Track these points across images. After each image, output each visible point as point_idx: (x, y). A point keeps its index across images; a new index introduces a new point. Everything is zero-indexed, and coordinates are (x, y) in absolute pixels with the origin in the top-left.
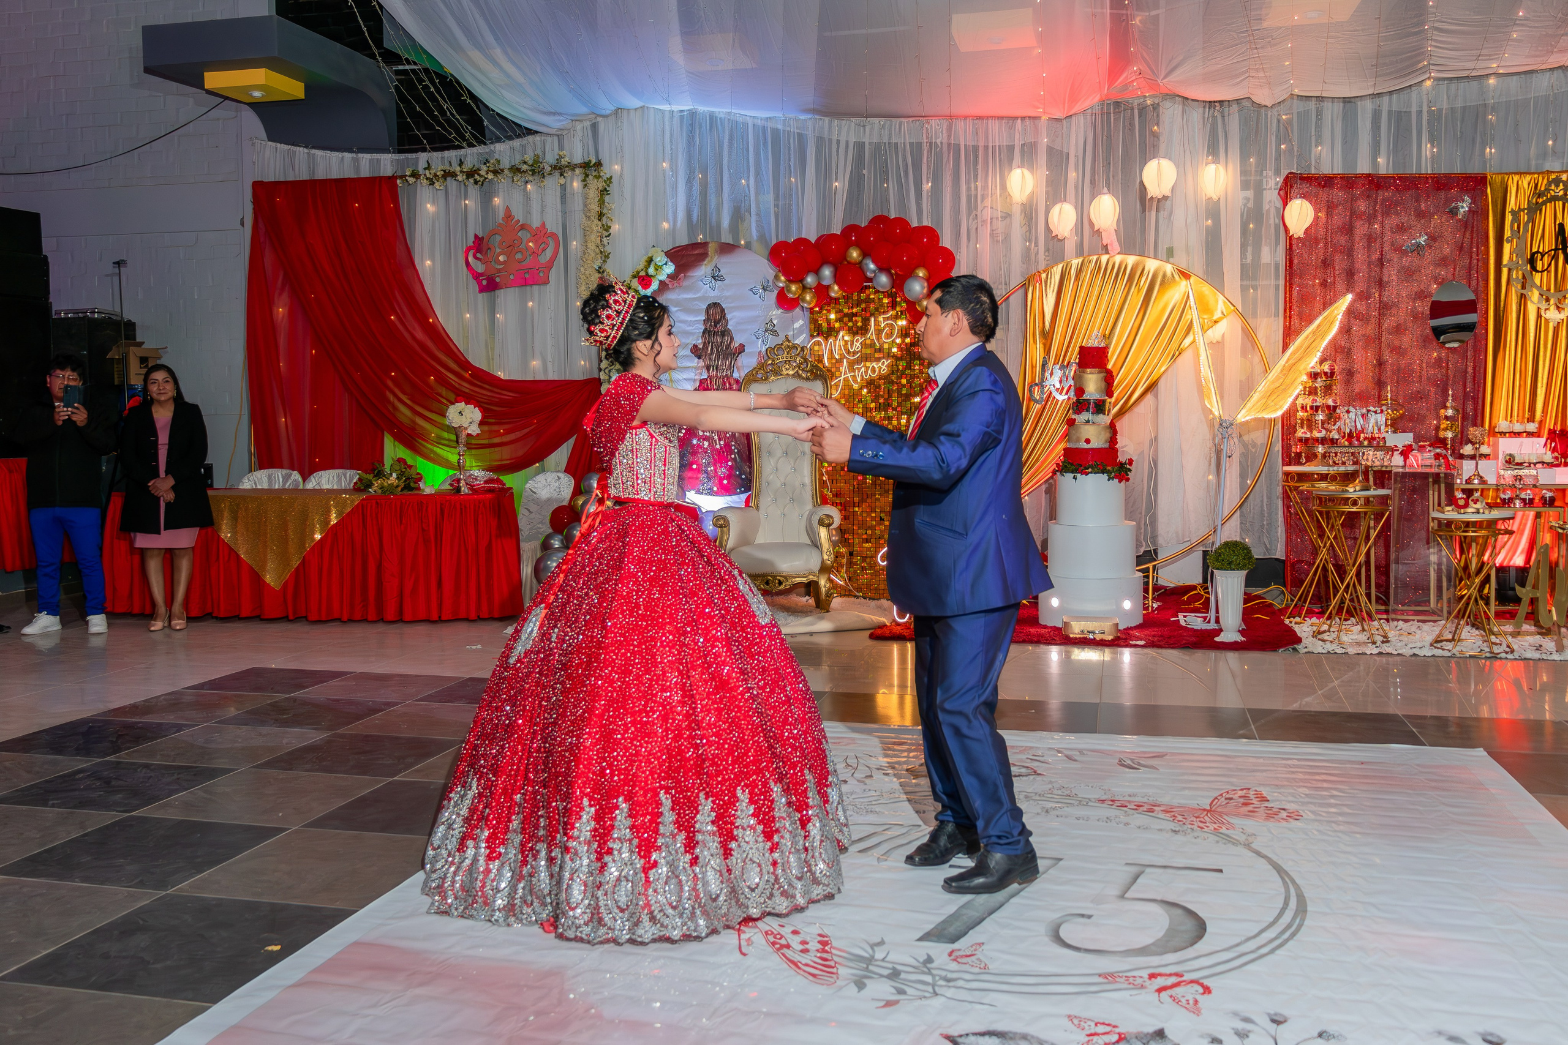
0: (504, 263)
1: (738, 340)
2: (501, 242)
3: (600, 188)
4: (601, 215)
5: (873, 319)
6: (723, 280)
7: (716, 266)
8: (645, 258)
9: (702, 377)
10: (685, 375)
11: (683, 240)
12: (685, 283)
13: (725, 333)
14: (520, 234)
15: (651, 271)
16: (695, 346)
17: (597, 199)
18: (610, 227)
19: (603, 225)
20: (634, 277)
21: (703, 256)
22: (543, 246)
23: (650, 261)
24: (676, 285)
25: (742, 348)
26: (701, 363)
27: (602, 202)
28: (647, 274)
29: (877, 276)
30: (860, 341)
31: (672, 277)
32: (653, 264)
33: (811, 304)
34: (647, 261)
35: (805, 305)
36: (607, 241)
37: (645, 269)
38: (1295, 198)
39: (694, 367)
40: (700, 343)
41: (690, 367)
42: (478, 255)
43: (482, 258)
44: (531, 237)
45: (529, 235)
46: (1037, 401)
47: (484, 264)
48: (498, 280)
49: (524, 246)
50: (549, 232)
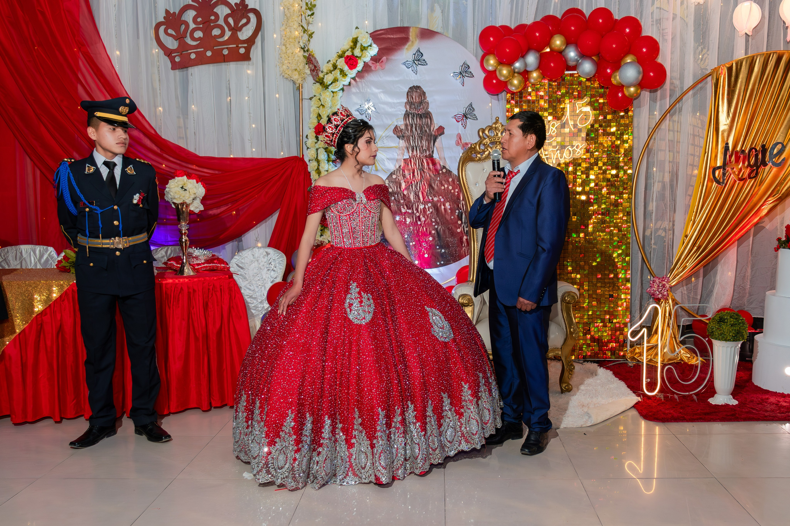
0: (199, 39)
1: (437, 122)
2: (195, 20)
5: (568, 106)
6: (425, 63)
7: (418, 51)
8: (351, 39)
9: (405, 157)
10: (389, 155)
11: (384, 25)
12: (388, 66)
13: (426, 115)
15: (357, 52)
16: (396, 127)
18: (315, 6)
19: (307, 4)
20: (340, 57)
21: (406, 40)
22: (244, 21)
23: (355, 41)
24: (378, 67)
25: (441, 131)
26: (402, 143)
28: (353, 55)
29: (581, 64)
30: (556, 126)
31: (376, 59)
32: (358, 45)
33: (519, 88)
34: (353, 42)
35: (513, 89)
36: (311, 20)
37: (350, 50)
39: (396, 147)
40: (401, 123)
41: (393, 147)
42: (170, 31)
43: (174, 33)
44: (230, 12)
45: (228, 11)
46: (718, 182)
47: (176, 40)
48: (193, 56)
49: (221, 22)
50: (249, 7)
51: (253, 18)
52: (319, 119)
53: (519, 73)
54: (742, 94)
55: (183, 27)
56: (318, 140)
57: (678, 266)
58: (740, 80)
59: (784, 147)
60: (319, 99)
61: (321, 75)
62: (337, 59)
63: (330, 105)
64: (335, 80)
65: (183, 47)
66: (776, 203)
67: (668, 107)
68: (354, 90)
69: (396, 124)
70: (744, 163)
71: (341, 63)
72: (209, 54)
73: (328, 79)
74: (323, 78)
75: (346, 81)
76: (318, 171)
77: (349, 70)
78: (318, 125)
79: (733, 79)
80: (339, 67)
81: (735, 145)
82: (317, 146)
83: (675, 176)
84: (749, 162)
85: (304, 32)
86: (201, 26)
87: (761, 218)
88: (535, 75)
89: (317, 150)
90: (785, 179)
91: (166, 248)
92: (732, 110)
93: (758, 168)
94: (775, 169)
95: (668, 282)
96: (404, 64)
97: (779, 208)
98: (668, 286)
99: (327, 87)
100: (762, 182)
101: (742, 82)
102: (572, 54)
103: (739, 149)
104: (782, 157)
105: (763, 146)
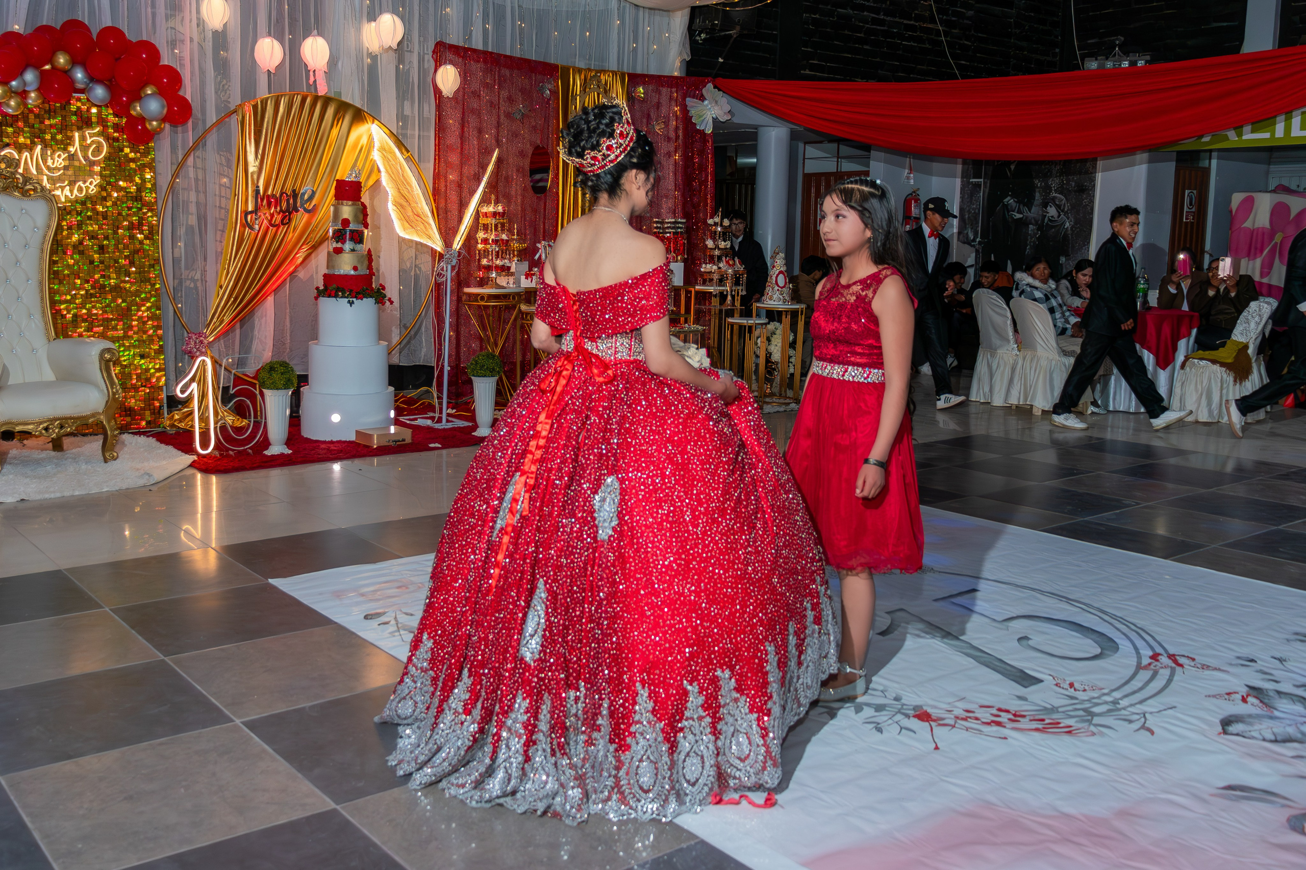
5: (76, 134)
29: (91, 87)
30: (63, 157)
33: (17, 111)
38: (445, 63)
46: (251, 228)
54: (268, 135)
57: (215, 320)
58: (266, 120)
59: (314, 193)
66: (309, 251)
67: (191, 144)
70: (276, 208)
79: (259, 116)
81: (266, 189)
83: (202, 219)
84: (281, 207)
87: (296, 267)
88: (32, 95)
90: (317, 227)
92: (260, 152)
93: (290, 213)
94: (307, 216)
95: (205, 338)
97: (313, 255)
98: (206, 342)
100: (295, 229)
101: (268, 122)
102: (79, 75)
103: (269, 192)
104: (313, 204)
105: (294, 191)
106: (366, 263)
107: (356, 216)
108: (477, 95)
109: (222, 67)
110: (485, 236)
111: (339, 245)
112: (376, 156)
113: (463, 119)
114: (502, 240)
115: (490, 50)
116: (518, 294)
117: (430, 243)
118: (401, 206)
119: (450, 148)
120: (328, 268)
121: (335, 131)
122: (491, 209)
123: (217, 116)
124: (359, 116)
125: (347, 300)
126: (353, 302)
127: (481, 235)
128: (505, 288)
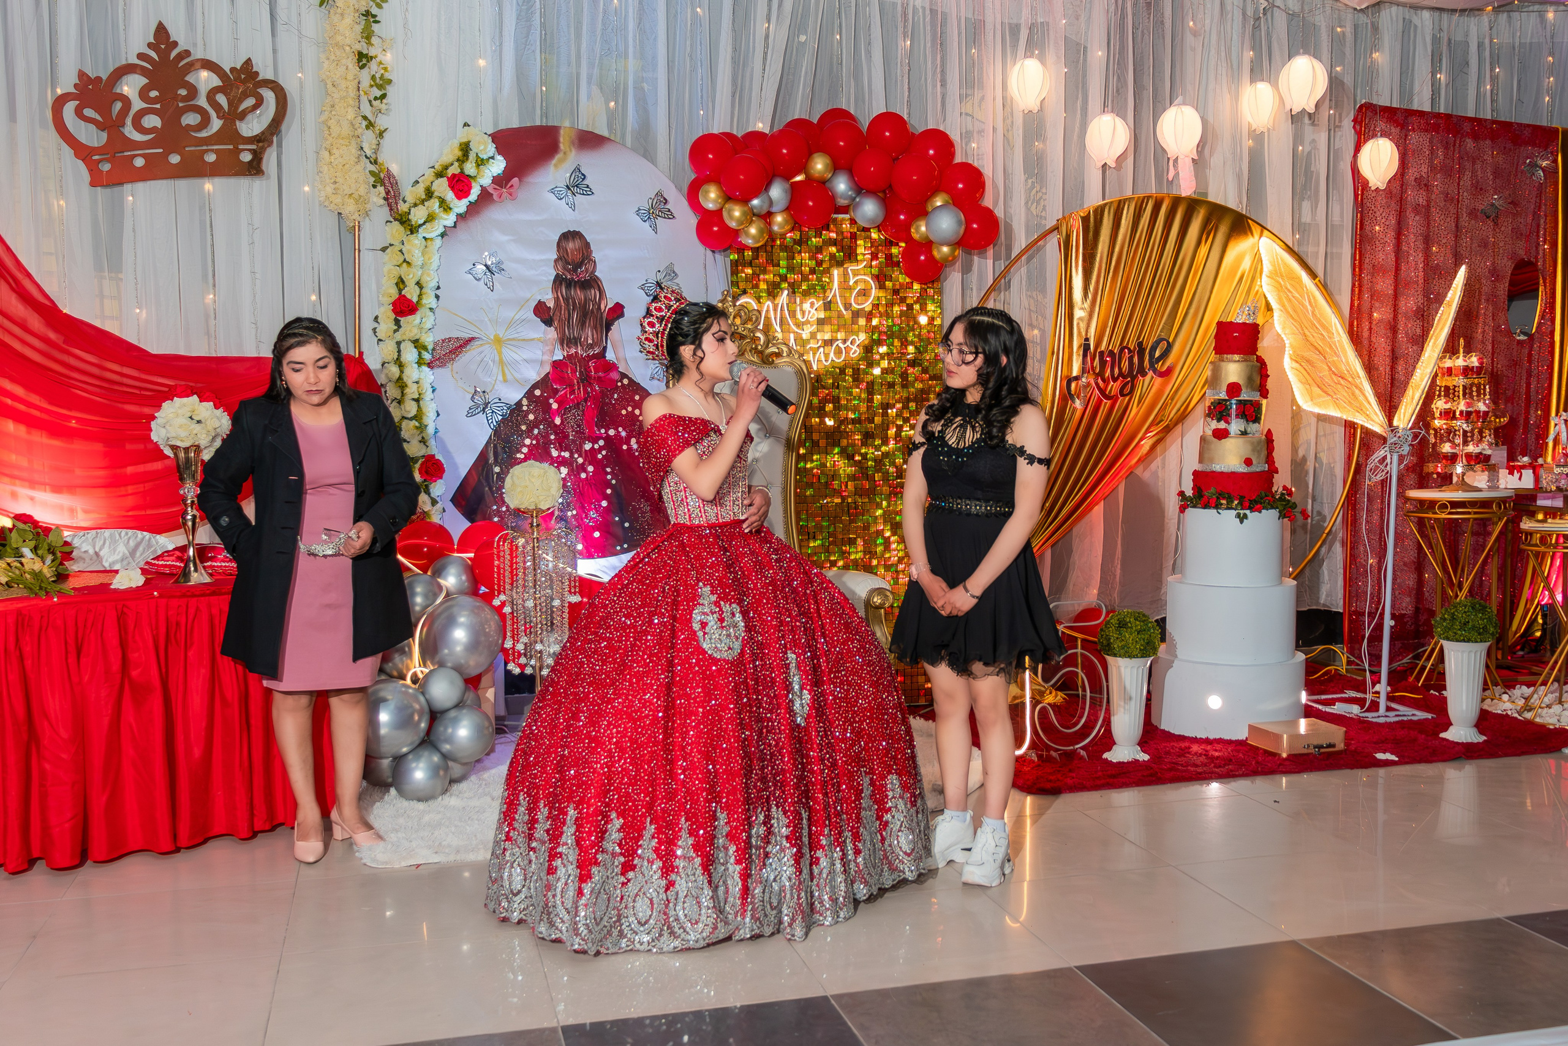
0: (154, 130)
1: (611, 295)
2: (143, 94)
3: (363, 9)
4: (363, 59)
5: (836, 272)
6: (588, 192)
7: (578, 169)
8: (456, 144)
9: (556, 358)
10: (526, 354)
11: (513, 121)
12: (522, 194)
13: (592, 283)
14: (190, 78)
15: (470, 168)
16: (539, 304)
17: (359, 28)
18: (389, 81)
19: (373, 78)
20: (439, 175)
21: (552, 150)
22: (250, 102)
23: (465, 148)
24: (505, 195)
25: (618, 311)
26: (552, 333)
27: (368, 36)
28: (462, 173)
29: (858, 204)
30: (816, 306)
31: (500, 181)
32: (472, 156)
33: (758, 242)
34: (462, 150)
35: (749, 242)
36: (383, 107)
37: (456, 164)
38: (1374, 136)
39: (539, 340)
40: (549, 299)
41: (533, 340)
42: (89, 112)
43: (99, 118)
44: (221, 84)
45: (216, 81)
47: (103, 130)
48: (139, 162)
49: (202, 101)
50: (260, 78)
51: (269, 95)
52: (402, 286)
53: (759, 216)
54: (1104, 261)
55: (118, 106)
56: (400, 327)
58: (1101, 240)
59: (1170, 346)
60: (401, 251)
61: (403, 207)
62: (432, 179)
63: (420, 263)
64: (430, 218)
65: (117, 145)
66: (1162, 435)
68: (462, 234)
69: (539, 298)
70: (1112, 370)
71: (442, 187)
72: (175, 159)
73: (418, 215)
74: (409, 213)
75: (450, 219)
76: (401, 383)
77: (456, 201)
78: (399, 299)
79: (1091, 234)
80: (436, 194)
81: (1098, 345)
82: (398, 336)
84: (1120, 369)
85: (367, 127)
86: (158, 106)
87: (1139, 462)
88: (779, 219)
89: (399, 343)
90: (1172, 399)
91: (94, 532)
93: (1134, 378)
94: (1159, 381)
96: (552, 191)
99: (413, 230)
100: (1140, 403)
102: (842, 186)
103: (1103, 347)
104: (1168, 363)
105: (1140, 344)
106: (1264, 453)
107: (1250, 380)
108: (1423, 184)
109: (1035, 166)
110: (1448, 406)
111: (1222, 425)
112: (1266, 286)
113: (1399, 223)
114: (1478, 412)
115: (1442, 111)
116: (1503, 501)
117: (1359, 420)
118: (1308, 361)
119: (1376, 269)
120: (1201, 461)
121: (1203, 250)
122: (1460, 362)
123: (1027, 238)
124: (1240, 225)
125: (1234, 513)
126: (1245, 516)
127: (1440, 405)
128: (1479, 490)
